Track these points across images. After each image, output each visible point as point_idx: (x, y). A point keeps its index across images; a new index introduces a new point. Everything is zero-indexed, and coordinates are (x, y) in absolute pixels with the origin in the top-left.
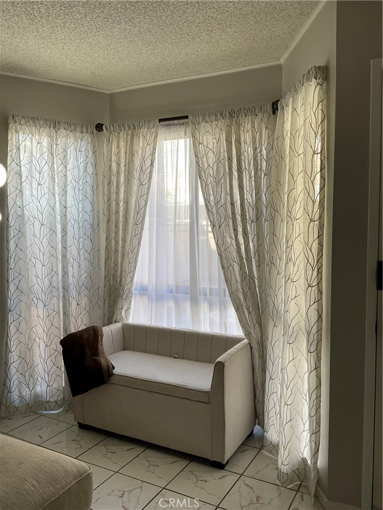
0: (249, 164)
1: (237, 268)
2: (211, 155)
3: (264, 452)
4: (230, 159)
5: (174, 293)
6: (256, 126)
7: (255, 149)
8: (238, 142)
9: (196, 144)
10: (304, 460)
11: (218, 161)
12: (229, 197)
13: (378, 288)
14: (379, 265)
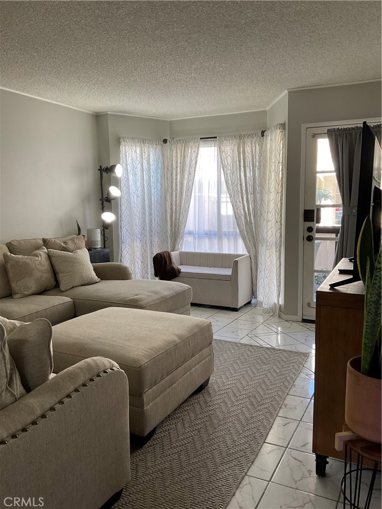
0: (250, 163)
1: (243, 218)
2: (229, 158)
4: (240, 161)
5: (209, 235)
6: (253, 145)
7: (253, 156)
8: (244, 152)
9: (220, 152)
11: (233, 162)
12: (239, 181)
13: (305, 221)
14: (305, 210)
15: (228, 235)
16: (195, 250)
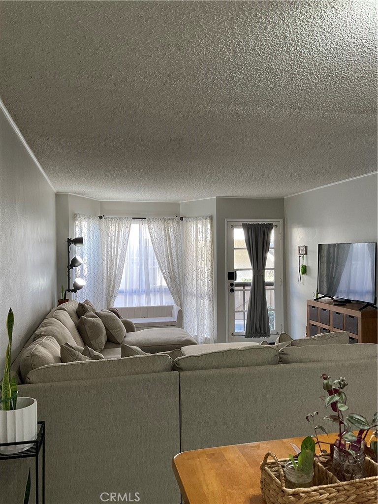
6: (174, 225)
8: (168, 230)
9: (149, 229)
13: (228, 279)
14: (229, 273)
15: (155, 292)
16: (126, 305)
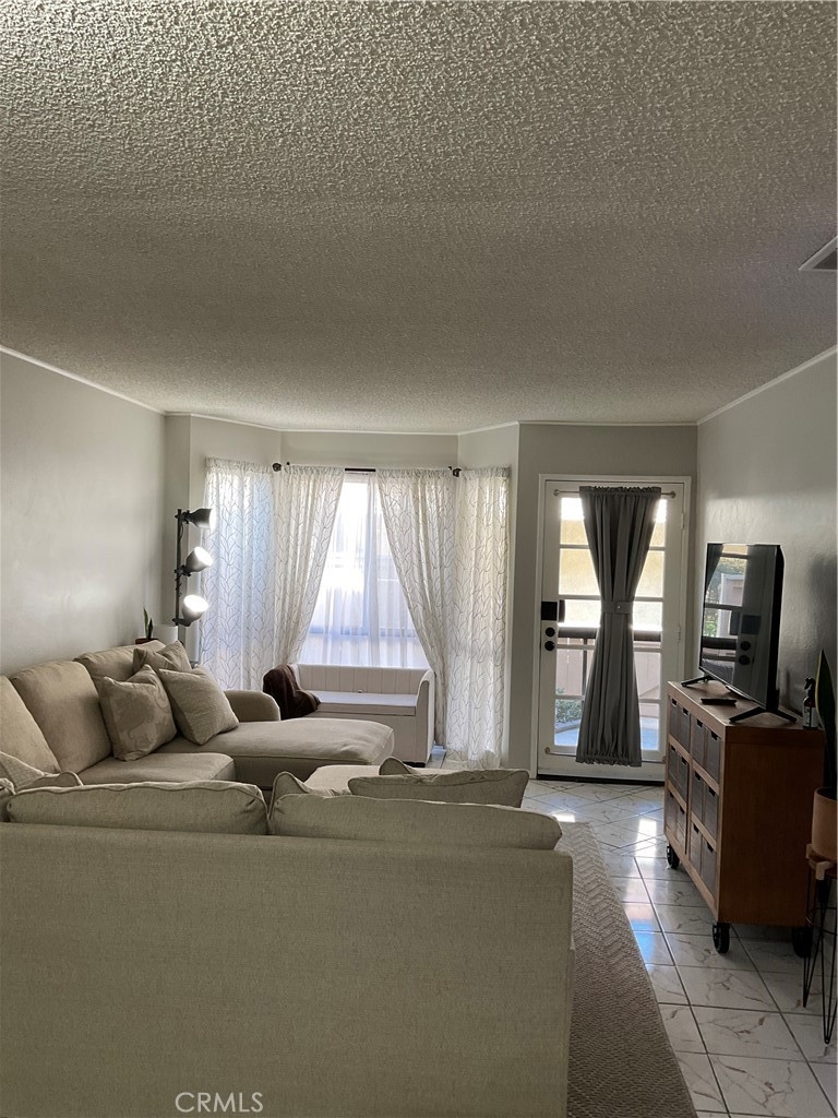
1: (420, 608)
3: (447, 760)
4: (416, 514)
5: (352, 635)
6: (439, 487)
7: (439, 507)
9: (381, 494)
10: (488, 752)
11: (405, 513)
13: (542, 619)
14: (543, 603)
15: (390, 636)
